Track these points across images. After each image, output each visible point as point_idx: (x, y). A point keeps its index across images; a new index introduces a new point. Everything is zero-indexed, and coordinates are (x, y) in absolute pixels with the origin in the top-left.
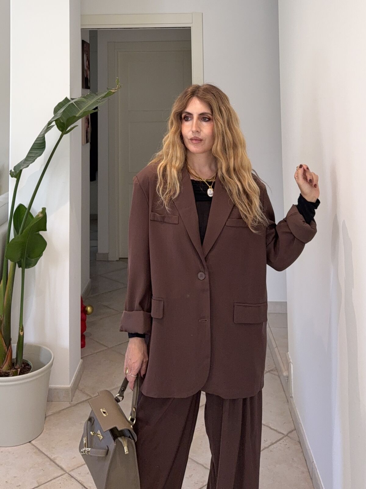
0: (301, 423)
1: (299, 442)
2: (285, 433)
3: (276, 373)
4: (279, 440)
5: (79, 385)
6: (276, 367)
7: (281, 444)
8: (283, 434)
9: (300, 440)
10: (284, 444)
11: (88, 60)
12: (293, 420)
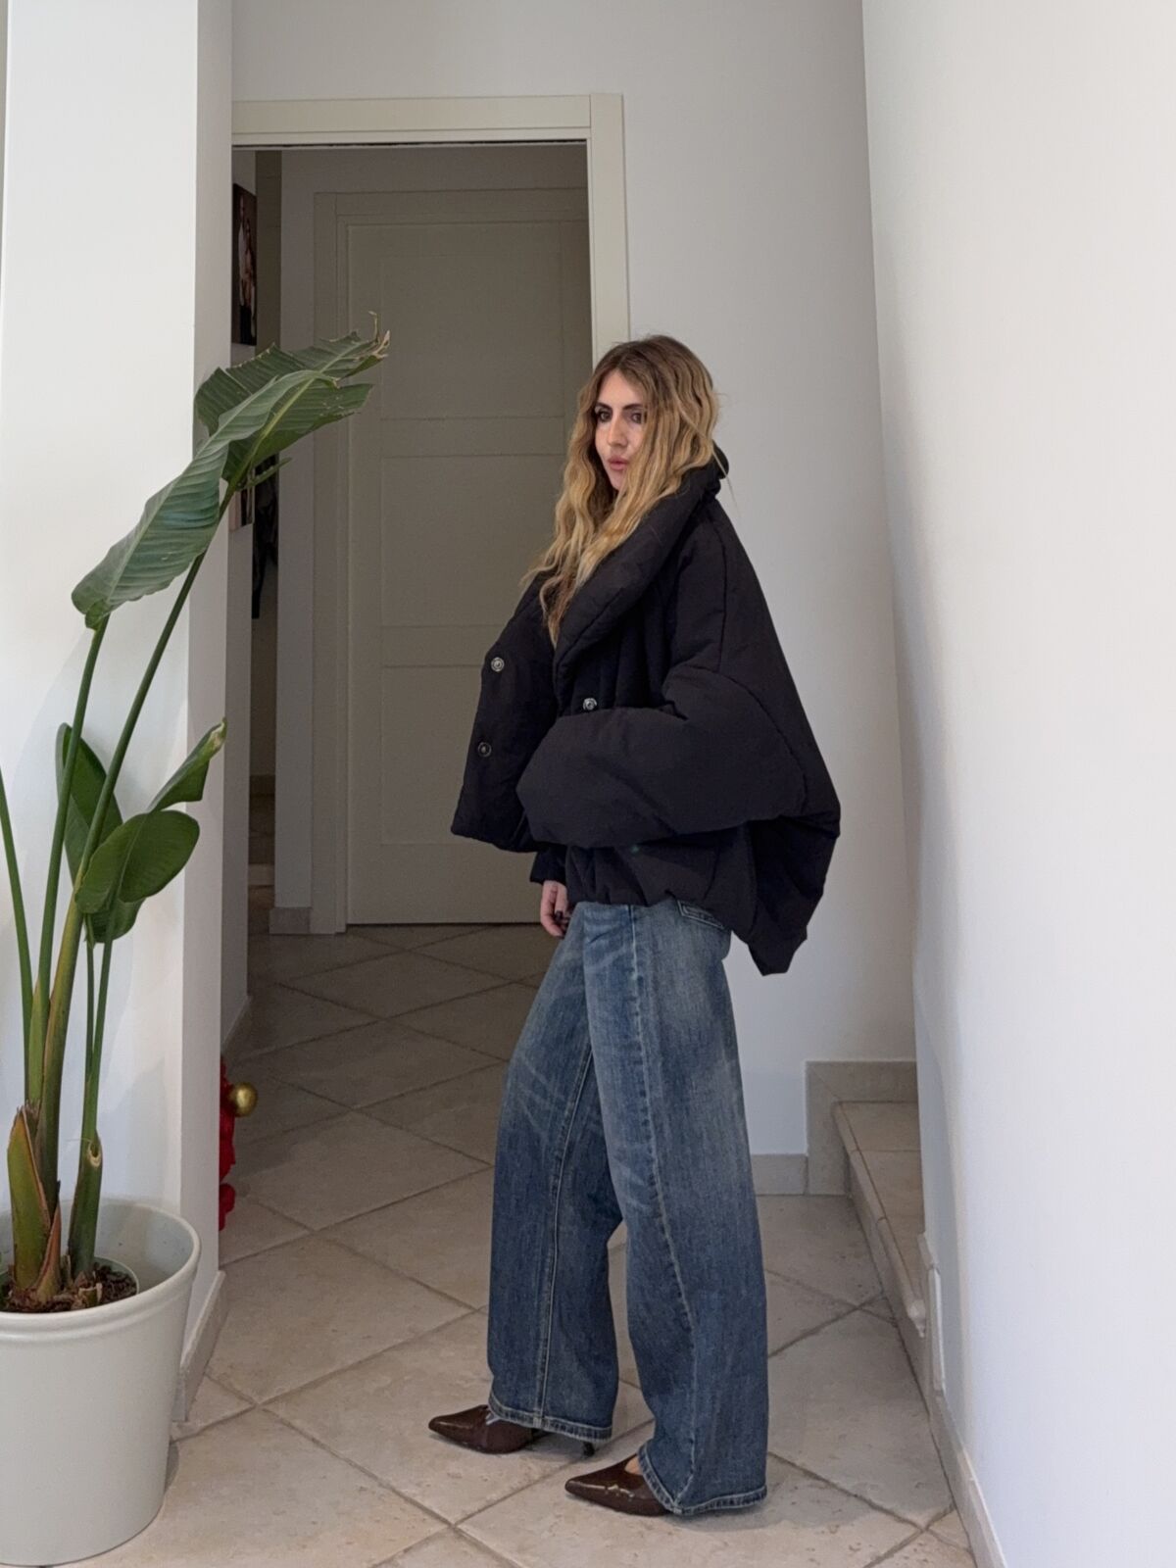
0: (973, 1483)
1: (970, 1552)
2: (921, 1520)
3: (884, 1312)
4: (902, 1546)
5: (213, 1361)
6: (882, 1292)
7: (906, 1558)
8: (914, 1524)
9: (973, 1545)
10: (918, 1561)
11: (251, 248)
12: (945, 1474)
